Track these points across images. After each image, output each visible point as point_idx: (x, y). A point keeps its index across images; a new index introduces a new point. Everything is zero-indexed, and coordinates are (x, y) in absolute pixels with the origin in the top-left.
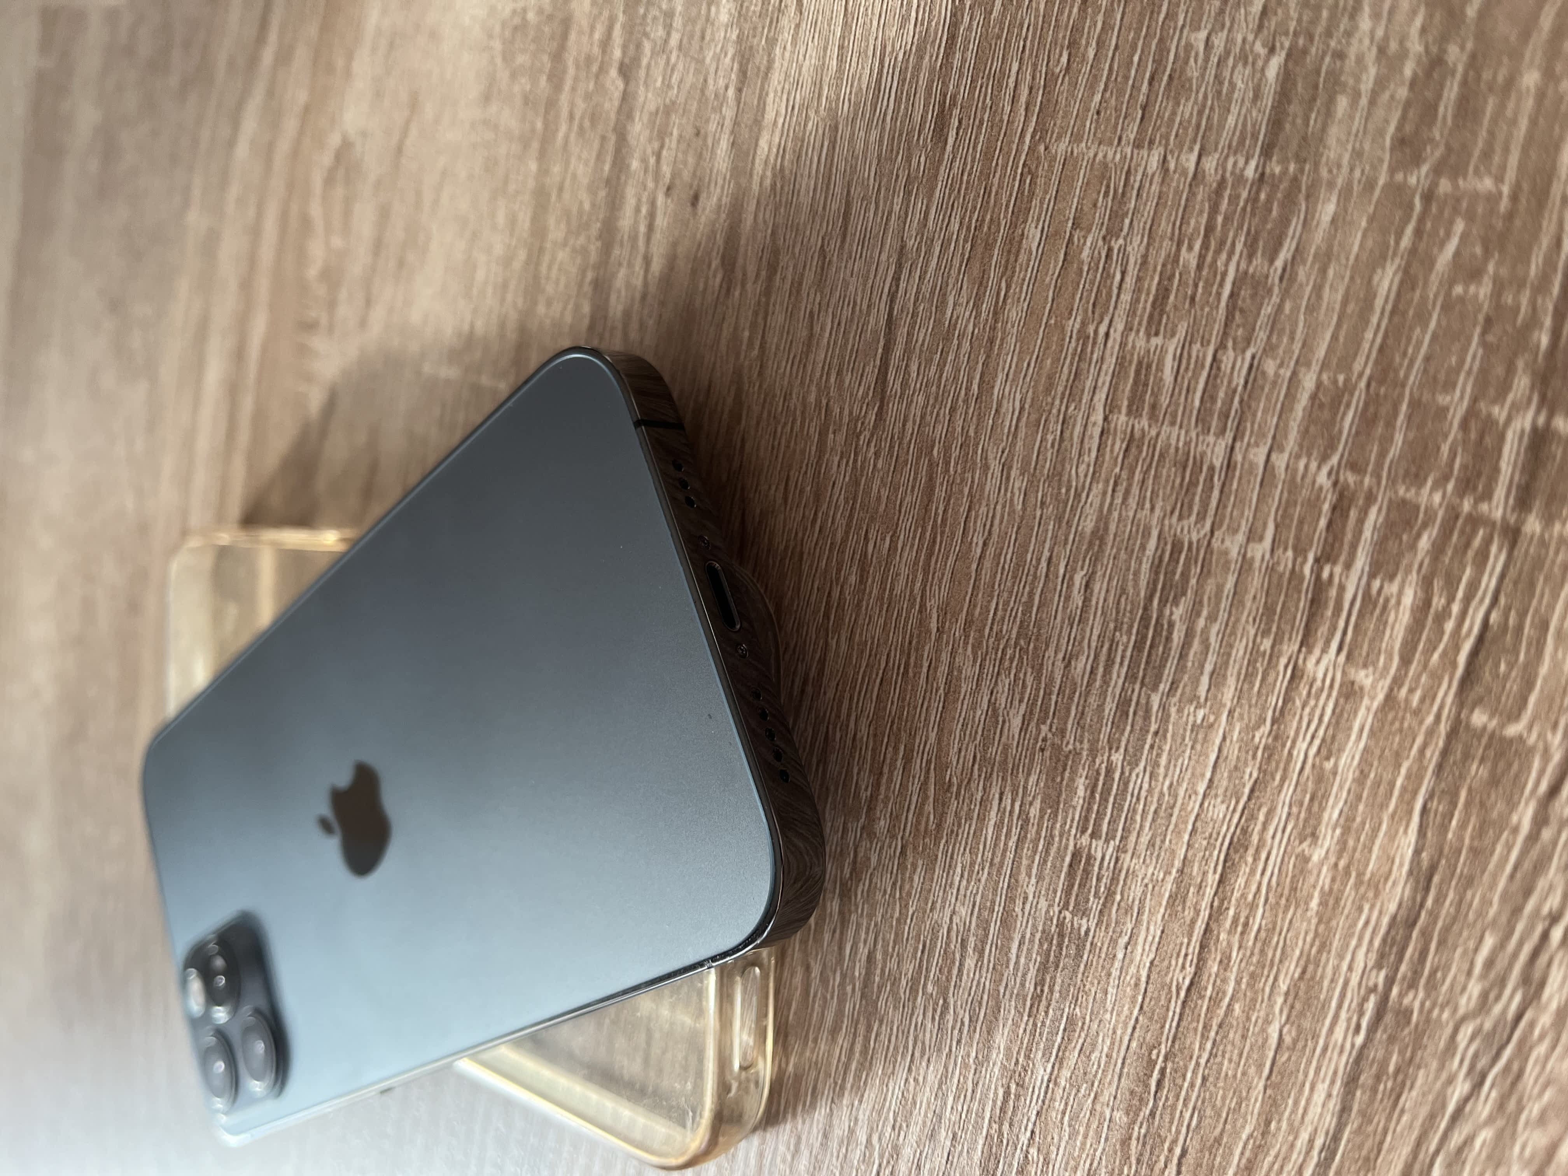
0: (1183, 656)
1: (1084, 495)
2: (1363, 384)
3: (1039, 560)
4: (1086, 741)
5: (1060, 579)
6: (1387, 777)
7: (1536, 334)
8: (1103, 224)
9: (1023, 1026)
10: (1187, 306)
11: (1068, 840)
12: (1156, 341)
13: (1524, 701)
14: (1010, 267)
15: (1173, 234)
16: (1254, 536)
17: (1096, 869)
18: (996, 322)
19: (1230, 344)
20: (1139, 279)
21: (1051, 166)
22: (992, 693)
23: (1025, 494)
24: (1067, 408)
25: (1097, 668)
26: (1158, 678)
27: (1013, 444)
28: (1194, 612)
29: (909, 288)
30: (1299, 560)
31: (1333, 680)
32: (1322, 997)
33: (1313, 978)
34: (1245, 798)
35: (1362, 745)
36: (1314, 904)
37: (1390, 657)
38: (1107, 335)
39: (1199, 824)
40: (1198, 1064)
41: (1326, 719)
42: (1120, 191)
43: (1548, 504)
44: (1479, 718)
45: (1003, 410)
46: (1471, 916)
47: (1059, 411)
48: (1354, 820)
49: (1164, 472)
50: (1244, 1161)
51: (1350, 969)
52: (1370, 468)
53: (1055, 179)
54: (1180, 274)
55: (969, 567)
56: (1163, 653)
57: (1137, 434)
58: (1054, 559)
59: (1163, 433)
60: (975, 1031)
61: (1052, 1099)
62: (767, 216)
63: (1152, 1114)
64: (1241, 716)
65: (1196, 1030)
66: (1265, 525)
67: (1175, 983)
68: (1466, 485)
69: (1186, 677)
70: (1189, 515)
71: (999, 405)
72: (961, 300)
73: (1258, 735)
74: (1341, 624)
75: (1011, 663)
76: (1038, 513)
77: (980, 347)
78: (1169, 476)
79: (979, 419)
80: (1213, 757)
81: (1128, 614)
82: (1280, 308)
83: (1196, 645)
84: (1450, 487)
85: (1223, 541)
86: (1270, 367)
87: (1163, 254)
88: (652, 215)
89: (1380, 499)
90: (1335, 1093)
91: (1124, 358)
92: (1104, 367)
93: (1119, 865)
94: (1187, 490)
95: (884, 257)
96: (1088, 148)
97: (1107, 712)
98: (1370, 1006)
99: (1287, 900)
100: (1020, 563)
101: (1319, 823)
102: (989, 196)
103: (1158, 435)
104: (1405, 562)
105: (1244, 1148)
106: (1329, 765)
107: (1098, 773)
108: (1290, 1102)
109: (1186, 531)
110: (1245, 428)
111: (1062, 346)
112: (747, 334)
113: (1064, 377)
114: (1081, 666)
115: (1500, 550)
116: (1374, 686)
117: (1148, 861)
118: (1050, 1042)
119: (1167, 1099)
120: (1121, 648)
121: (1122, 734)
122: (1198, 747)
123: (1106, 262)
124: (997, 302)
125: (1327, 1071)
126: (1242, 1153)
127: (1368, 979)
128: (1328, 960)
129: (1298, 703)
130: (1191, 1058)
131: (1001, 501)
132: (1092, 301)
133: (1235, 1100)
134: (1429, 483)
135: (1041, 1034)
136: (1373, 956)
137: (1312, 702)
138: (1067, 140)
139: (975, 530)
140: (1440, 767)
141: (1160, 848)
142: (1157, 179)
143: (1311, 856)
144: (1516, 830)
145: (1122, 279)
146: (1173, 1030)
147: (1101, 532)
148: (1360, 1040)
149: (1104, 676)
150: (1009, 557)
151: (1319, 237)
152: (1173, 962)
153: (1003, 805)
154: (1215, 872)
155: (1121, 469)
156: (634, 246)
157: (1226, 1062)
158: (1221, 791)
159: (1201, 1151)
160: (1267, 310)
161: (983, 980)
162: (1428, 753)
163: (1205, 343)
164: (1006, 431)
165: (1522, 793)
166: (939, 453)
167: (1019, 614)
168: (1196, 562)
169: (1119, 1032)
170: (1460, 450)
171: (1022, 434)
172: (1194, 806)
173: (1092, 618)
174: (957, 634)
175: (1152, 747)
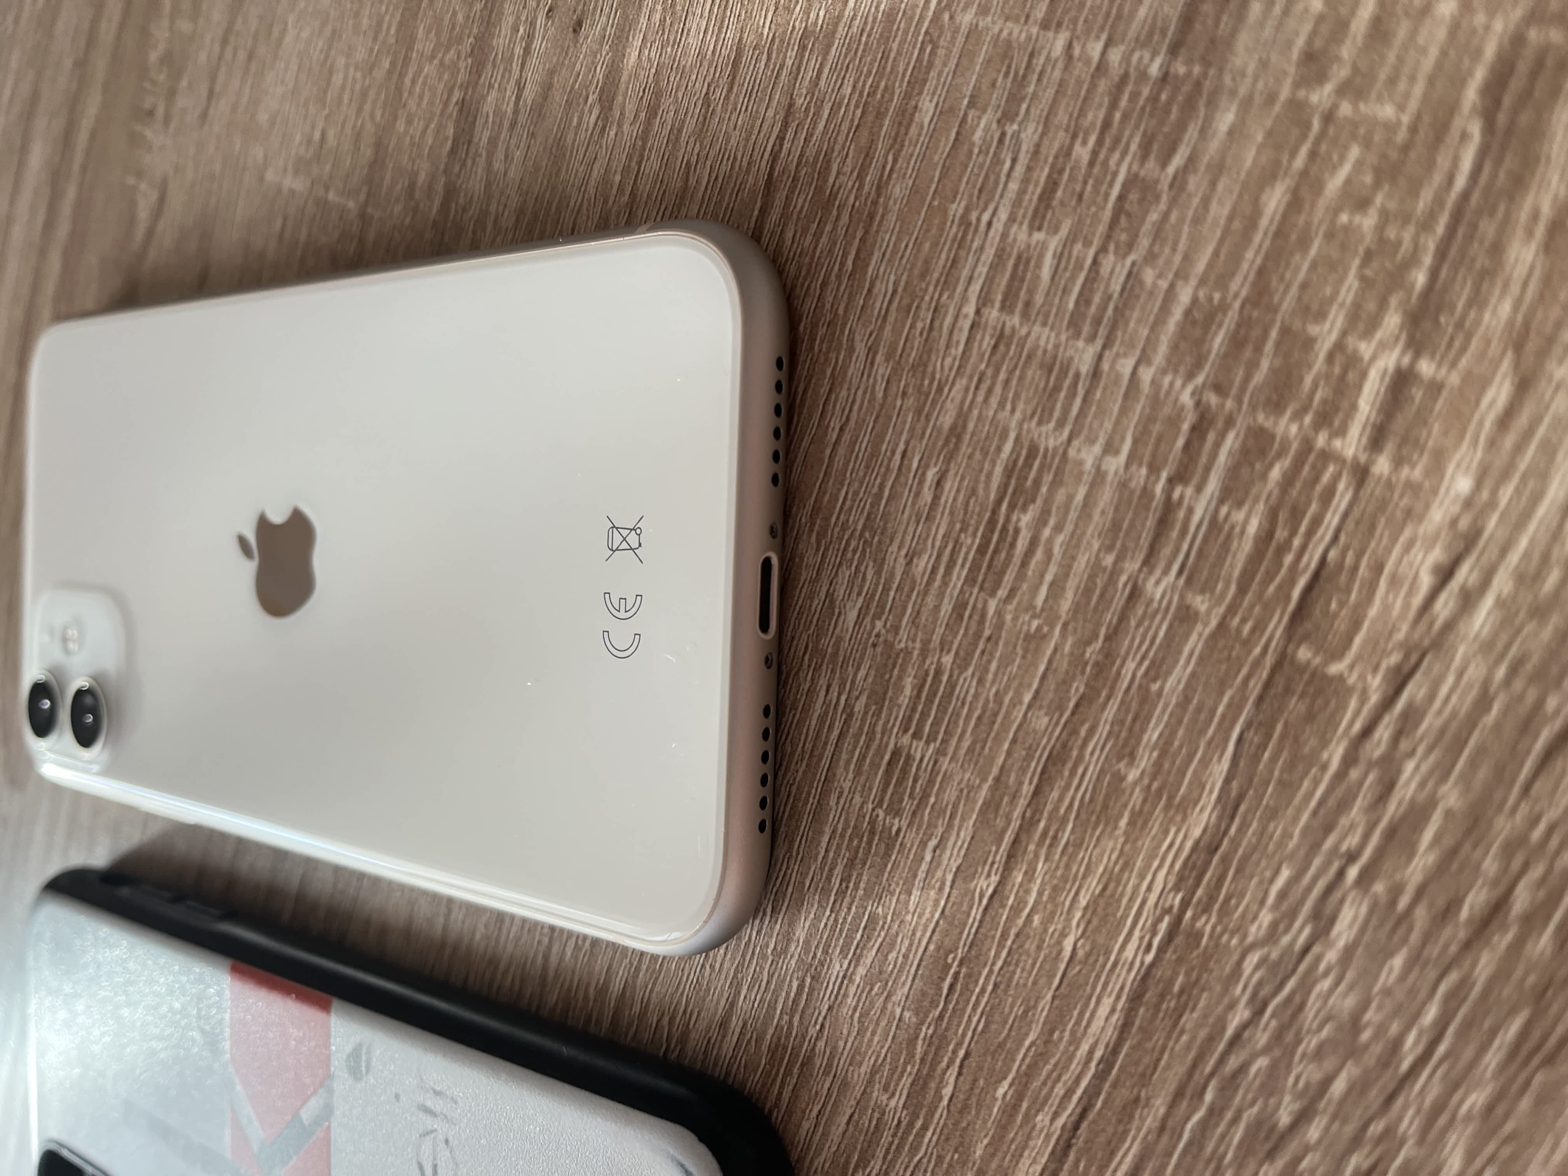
0: (1024, 564)
1: (946, 390)
2: (1237, 305)
3: (893, 453)
4: (918, 640)
5: (912, 474)
6: (1209, 703)
7: (1414, 272)
8: (999, 106)
9: (824, 921)
10: (1073, 203)
11: (889, 738)
12: (1038, 236)
13: (1349, 640)
14: (899, 140)
15: (1068, 126)
16: (1110, 448)
17: (914, 769)
18: (879, 196)
19: (1112, 247)
20: (1029, 169)
21: (954, 38)
22: (831, 584)
23: (888, 382)
24: (940, 296)
25: (938, 568)
26: (997, 584)
27: (882, 328)
28: (1041, 521)
29: (793, 149)
30: (1153, 478)
31: (1170, 603)
32: (1119, 914)
33: (1112, 896)
34: (1067, 713)
35: (1189, 670)
36: (1123, 823)
37: (1227, 587)
38: (990, 224)
39: (1021, 734)
40: (991, 971)
41: (1158, 641)
42: (1021, 73)
43: (1400, 447)
44: (1304, 654)
45: (875, 291)
46: (1271, 847)
47: (932, 298)
48: (1172, 744)
49: (1030, 373)
50: (1024, 1067)
51: (1149, 889)
52: (1234, 391)
53: (956, 52)
54: (1072, 169)
55: (823, 452)
56: (1006, 559)
57: (1007, 331)
58: (909, 453)
59: (1033, 334)
60: (776, 922)
61: (845, 996)
62: (653, 54)
63: (941, 1017)
64: (1075, 630)
65: (993, 937)
66: (1123, 439)
67: (978, 891)
68: (1324, 419)
69: (1025, 586)
70: (1048, 422)
71: (872, 284)
72: (845, 169)
73: (1089, 651)
74: (1185, 547)
75: (854, 555)
76: (899, 403)
77: (859, 221)
78: (1033, 379)
79: (849, 299)
80: (1042, 668)
81: (975, 517)
82: (1166, 216)
83: (1039, 555)
84: (1308, 419)
85: (1079, 450)
86: (1149, 275)
87: (1056, 145)
88: (530, 37)
89: (1238, 424)
90: (1119, 1006)
91: (1003, 250)
92: (983, 258)
93: (937, 768)
94: (1050, 395)
95: (770, 113)
96: (994, 23)
97: (942, 613)
98: (1163, 926)
99: (1098, 818)
100: (874, 454)
101: (1138, 744)
102: (886, 62)
103: (1028, 334)
104: (1254, 491)
105: (1025, 1055)
106: (1155, 687)
107: (927, 674)
108: (1076, 1013)
109: (1043, 439)
110: (1116, 337)
111: (943, 230)
112: (618, 178)
113: (941, 262)
114: (922, 564)
115: (1347, 489)
116: (1209, 612)
117: (966, 766)
118: (849, 938)
119: (957, 1003)
120: (964, 550)
121: (955, 637)
122: (1029, 657)
123: (997, 147)
124: (882, 176)
125: (1114, 986)
126: (1023, 1060)
127: (1165, 900)
128: (1129, 879)
129: (1133, 623)
130: (986, 964)
131: (863, 386)
132: (978, 186)
133: (1022, 1008)
134: (1288, 414)
135: (841, 930)
136: (1172, 879)
137: (1146, 624)
138: (974, 11)
139: (833, 414)
140: (1260, 699)
141: (979, 754)
142: (1060, 65)
143: (1126, 776)
144: (1324, 767)
145: (1012, 168)
146: (971, 937)
147: (959, 429)
148: (1149, 958)
149: (944, 576)
150: (864, 446)
151: (1214, 146)
152: (980, 870)
153: (829, 698)
154: (1030, 783)
155: (987, 366)
156: (508, 70)
157: (1019, 971)
158: (1045, 703)
159: (985, 1054)
160: (1154, 216)
161: (789, 872)
162: (1252, 684)
163: (1087, 244)
164: (876, 313)
165: (1335, 731)
166: (805, 328)
167: (868, 506)
168: (1049, 470)
169: (918, 934)
170: (1322, 383)
171: (891, 318)
172: (1018, 714)
173: (939, 516)
174: (803, 520)
175: (983, 652)
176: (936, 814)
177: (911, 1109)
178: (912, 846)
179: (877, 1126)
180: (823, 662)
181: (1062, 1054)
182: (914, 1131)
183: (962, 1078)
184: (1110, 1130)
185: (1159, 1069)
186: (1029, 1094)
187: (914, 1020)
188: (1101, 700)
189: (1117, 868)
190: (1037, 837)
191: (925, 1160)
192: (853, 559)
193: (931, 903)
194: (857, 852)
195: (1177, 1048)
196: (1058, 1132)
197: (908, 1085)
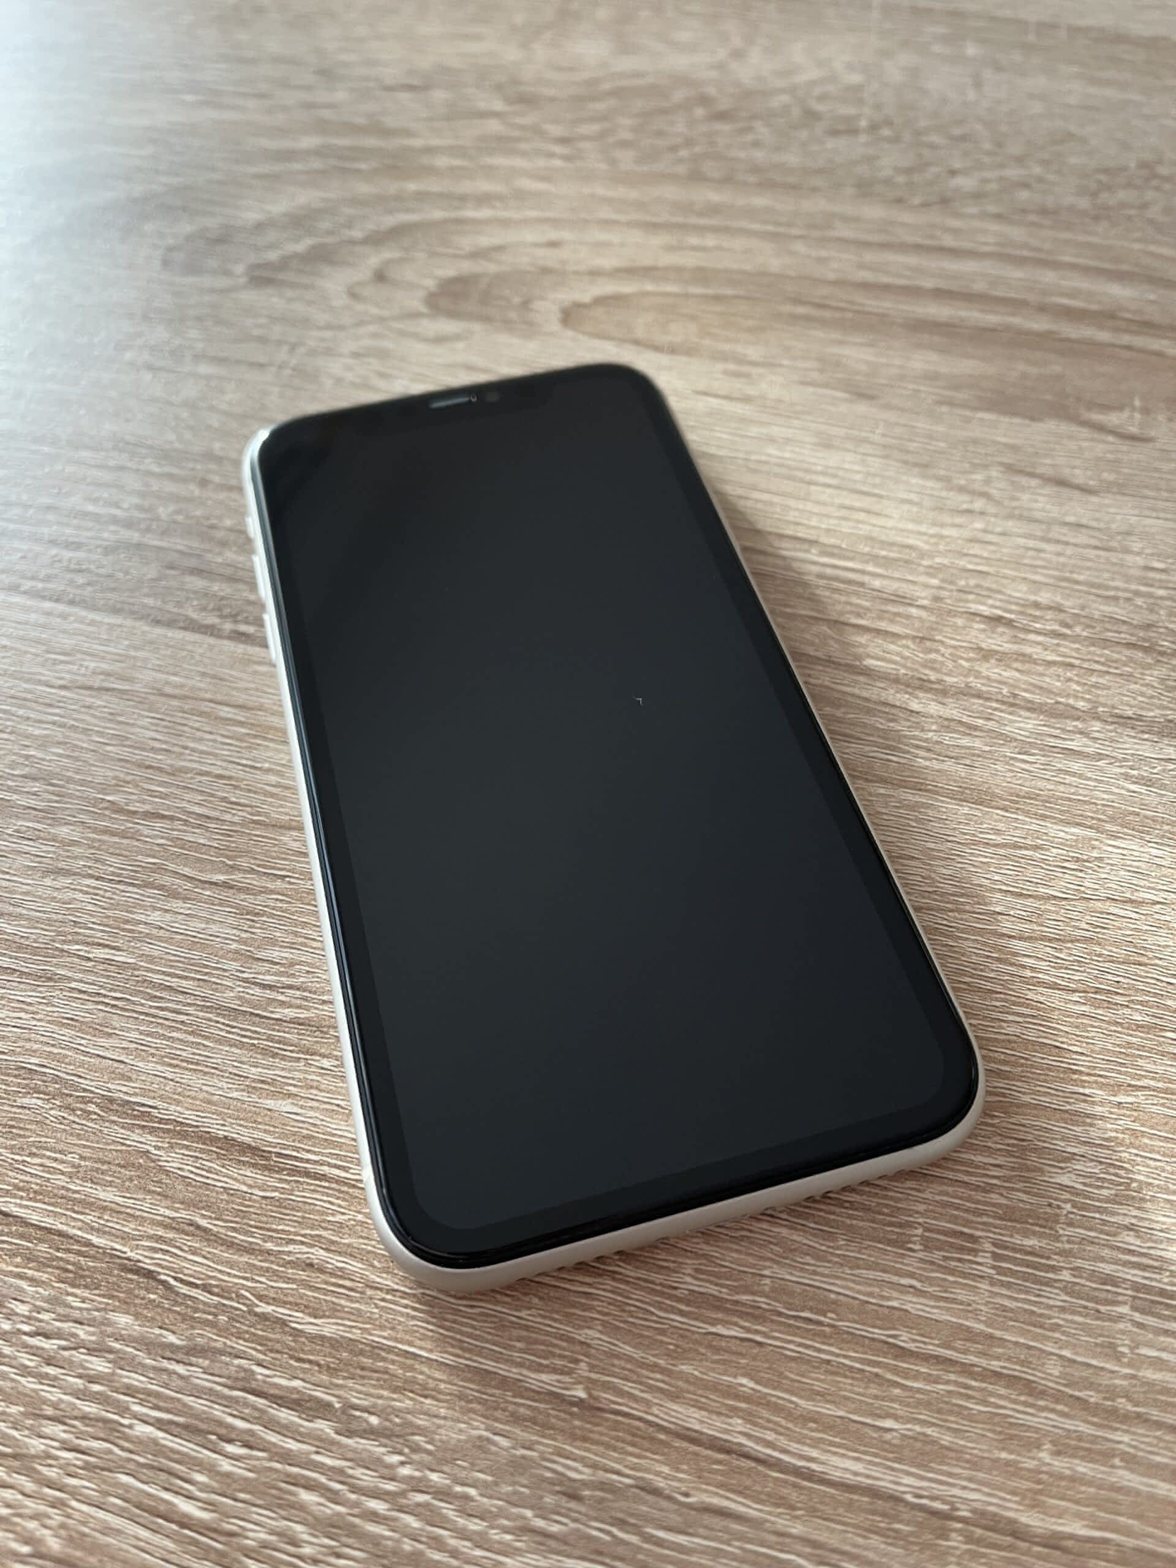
176: (941, 1283)
177: (692, 1298)
178: (906, 1265)
179: (663, 1267)
180: (1018, 1157)
181: (800, 1433)
182: (674, 1304)
183: (738, 1342)
184: (758, 1488)
185: (826, 1523)
186: (755, 1408)
187: (767, 1289)
188: (1090, 1418)
189: (968, 1457)
190: (961, 1380)
191: (655, 1318)
192: (1110, 1174)
193: (869, 1289)
194: (879, 1213)
195: (850, 1535)
196: (736, 1440)
197: (710, 1291)
